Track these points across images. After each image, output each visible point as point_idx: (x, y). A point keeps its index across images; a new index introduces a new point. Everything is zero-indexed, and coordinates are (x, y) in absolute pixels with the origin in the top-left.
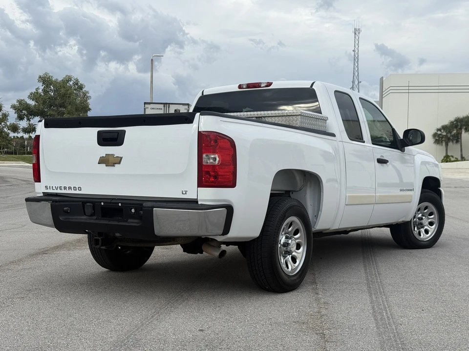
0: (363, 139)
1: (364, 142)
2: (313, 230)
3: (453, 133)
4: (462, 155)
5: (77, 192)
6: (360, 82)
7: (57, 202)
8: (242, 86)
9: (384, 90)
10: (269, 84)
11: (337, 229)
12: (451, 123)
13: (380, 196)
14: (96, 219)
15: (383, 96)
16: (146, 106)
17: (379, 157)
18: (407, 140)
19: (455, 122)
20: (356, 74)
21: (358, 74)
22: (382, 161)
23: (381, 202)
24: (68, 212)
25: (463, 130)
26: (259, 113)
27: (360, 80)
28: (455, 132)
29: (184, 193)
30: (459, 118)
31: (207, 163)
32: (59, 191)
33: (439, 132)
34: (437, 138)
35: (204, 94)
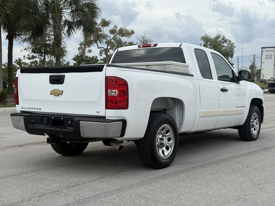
0: (212, 77)
1: (213, 79)
2: (179, 132)
5: (39, 111)
7: (27, 116)
8: (140, 46)
10: (156, 45)
11: (195, 131)
13: (222, 111)
14: (49, 127)
16: (263, 49)
17: (222, 88)
18: (241, 77)
22: (224, 90)
23: (223, 115)
24: (33, 123)
26: (147, 63)
29: (98, 112)
31: (111, 95)
32: (29, 110)
35: (118, 51)
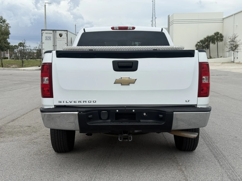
3: (206, 44)
4: (210, 55)
5: (92, 104)
6: (156, 18)
9: (170, 22)
12: (204, 39)
14: (111, 122)
15: (170, 25)
16: (43, 31)
19: (207, 39)
20: (154, 13)
21: (155, 13)
25: (211, 43)
27: (156, 17)
28: (207, 43)
30: (209, 36)
33: (199, 44)
34: (198, 47)
